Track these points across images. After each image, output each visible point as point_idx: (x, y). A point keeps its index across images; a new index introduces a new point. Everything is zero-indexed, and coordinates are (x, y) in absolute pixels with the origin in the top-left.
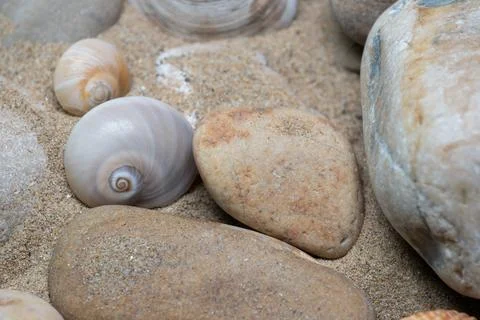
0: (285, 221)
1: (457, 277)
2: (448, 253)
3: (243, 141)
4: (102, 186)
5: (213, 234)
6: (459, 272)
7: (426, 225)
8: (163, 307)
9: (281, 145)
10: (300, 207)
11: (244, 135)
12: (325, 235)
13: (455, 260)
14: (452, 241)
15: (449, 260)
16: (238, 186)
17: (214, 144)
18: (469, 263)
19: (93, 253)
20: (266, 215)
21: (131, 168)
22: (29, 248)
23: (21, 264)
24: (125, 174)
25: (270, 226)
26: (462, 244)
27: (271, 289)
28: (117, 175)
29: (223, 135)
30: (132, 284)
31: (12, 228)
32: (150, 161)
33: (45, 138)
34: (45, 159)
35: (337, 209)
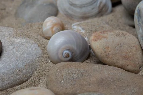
0: (121, 62)
3: (105, 39)
4: (60, 56)
5: (97, 66)
8: (85, 88)
9: (117, 40)
10: (126, 58)
11: (106, 37)
12: (134, 66)
16: (105, 52)
17: (96, 41)
19: (61, 75)
20: (115, 61)
21: (69, 50)
22: (39, 78)
24: (67, 52)
25: (117, 64)
28: (65, 52)
29: (98, 38)
30: (74, 82)
31: (33, 72)
33: (40, 45)
34: (41, 51)
35: (137, 58)
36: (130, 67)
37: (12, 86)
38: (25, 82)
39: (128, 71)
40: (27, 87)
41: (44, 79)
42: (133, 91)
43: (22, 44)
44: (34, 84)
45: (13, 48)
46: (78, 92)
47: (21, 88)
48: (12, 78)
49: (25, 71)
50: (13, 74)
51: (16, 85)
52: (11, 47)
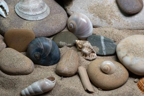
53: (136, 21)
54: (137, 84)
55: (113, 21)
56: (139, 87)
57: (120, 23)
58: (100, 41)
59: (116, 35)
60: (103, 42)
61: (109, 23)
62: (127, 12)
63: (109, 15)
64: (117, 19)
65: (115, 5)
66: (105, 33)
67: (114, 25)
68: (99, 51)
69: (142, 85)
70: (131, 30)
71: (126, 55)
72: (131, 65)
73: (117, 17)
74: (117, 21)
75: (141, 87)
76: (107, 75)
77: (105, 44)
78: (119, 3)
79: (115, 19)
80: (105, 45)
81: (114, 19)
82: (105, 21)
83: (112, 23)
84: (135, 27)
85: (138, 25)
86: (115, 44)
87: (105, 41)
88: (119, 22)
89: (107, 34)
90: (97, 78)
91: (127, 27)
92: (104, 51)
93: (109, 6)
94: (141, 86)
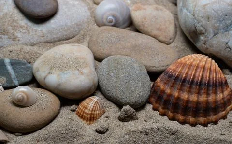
0: (155, 32)
1: (204, 45)
2: (202, 38)
3: (144, 11)
4: (105, 21)
5: (134, 34)
6: (205, 44)
7: (196, 29)
8: (120, 51)
9: (155, 13)
10: (159, 29)
11: (145, 9)
12: (166, 38)
13: (204, 40)
14: (204, 34)
15: (202, 40)
16: (143, 22)
17: (136, 11)
18: (208, 40)
19: (101, 37)
20: (149, 31)
21: (113, 16)
22: (84, 36)
23: (81, 41)
24: (111, 18)
25: (150, 33)
26: (206, 34)
27: (150, 48)
28: (109, 18)
29: (139, 9)
30: (111, 45)
31: (79, 31)
32: (118, 15)
33: (90, 9)
34: (89, 14)
35: (169, 31)
36: (161, 38)
37: (59, 41)
38: (72, 38)
39: (159, 41)
40: (73, 43)
41: (88, 38)
42: (160, 60)
43: (74, 6)
44: (79, 42)
45: (66, 8)
46: (113, 53)
47: (67, 43)
48: (60, 33)
49: (72, 29)
50: (61, 30)
51: (63, 40)
52: (64, 7)
53: (53, 28)
54: (75, 113)
55: (19, 35)
56: (79, 116)
57: (30, 35)
58: (5, 66)
59: (27, 53)
60: (9, 67)
61: (14, 39)
62: (36, 15)
63: (10, 27)
64: (24, 31)
65: (16, 11)
66: (11, 53)
67: (22, 41)
68: (7, 81)
69: (84, 112)
70: (49, 43)
71: (49, 73)
72: (60, 85)
73: (24, 28)
74: (25, 33)
75: (82, 115)
76: (25, 109)
77: (13, 68)
78: (21, 6)
79: (21, 30)
80: (14, 71)
81: (21, 32)
82: (7, 36)
83: (17, 39)
84: (55, 36)
85: (58, 33)
86: (29, 65)
87: (13, 64)
88: (29, 33)
89: (14, 55)
90: (10, 117)
91: (43, 40)
92: (14, 80)
93: (7, 14)
94: (82, 113)
